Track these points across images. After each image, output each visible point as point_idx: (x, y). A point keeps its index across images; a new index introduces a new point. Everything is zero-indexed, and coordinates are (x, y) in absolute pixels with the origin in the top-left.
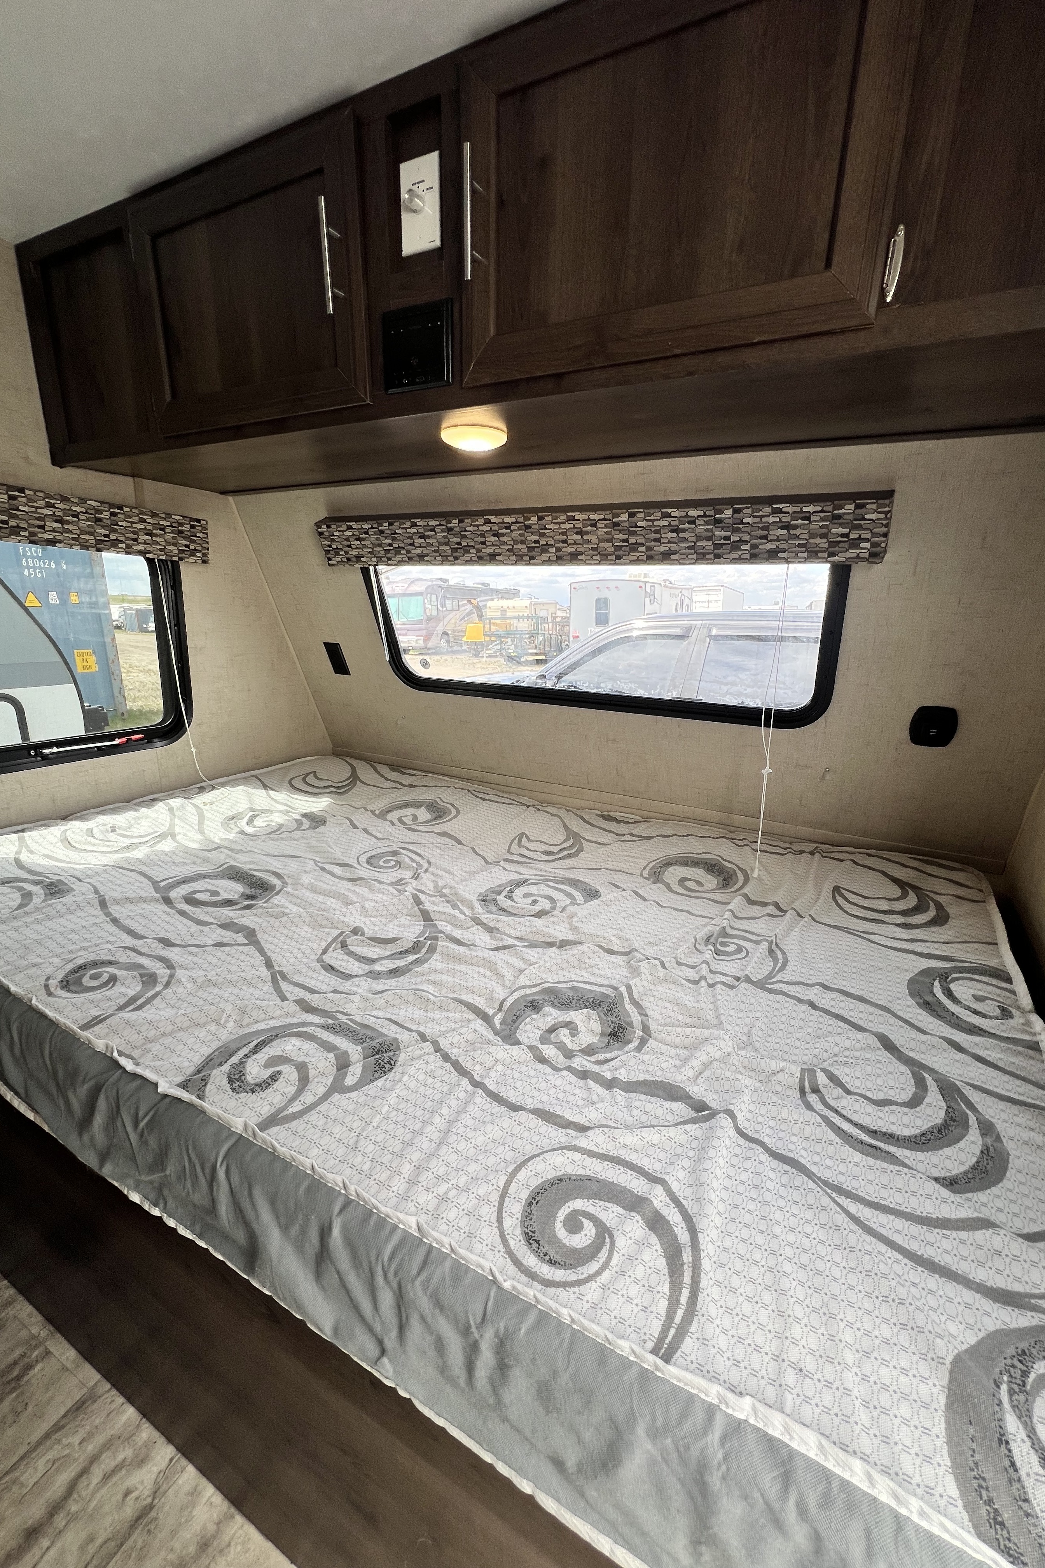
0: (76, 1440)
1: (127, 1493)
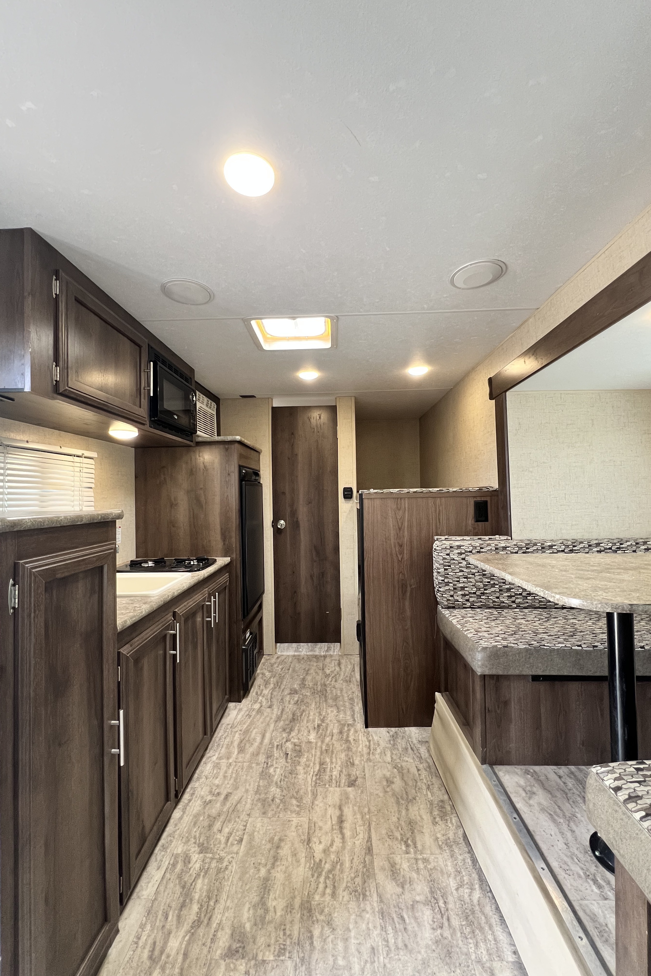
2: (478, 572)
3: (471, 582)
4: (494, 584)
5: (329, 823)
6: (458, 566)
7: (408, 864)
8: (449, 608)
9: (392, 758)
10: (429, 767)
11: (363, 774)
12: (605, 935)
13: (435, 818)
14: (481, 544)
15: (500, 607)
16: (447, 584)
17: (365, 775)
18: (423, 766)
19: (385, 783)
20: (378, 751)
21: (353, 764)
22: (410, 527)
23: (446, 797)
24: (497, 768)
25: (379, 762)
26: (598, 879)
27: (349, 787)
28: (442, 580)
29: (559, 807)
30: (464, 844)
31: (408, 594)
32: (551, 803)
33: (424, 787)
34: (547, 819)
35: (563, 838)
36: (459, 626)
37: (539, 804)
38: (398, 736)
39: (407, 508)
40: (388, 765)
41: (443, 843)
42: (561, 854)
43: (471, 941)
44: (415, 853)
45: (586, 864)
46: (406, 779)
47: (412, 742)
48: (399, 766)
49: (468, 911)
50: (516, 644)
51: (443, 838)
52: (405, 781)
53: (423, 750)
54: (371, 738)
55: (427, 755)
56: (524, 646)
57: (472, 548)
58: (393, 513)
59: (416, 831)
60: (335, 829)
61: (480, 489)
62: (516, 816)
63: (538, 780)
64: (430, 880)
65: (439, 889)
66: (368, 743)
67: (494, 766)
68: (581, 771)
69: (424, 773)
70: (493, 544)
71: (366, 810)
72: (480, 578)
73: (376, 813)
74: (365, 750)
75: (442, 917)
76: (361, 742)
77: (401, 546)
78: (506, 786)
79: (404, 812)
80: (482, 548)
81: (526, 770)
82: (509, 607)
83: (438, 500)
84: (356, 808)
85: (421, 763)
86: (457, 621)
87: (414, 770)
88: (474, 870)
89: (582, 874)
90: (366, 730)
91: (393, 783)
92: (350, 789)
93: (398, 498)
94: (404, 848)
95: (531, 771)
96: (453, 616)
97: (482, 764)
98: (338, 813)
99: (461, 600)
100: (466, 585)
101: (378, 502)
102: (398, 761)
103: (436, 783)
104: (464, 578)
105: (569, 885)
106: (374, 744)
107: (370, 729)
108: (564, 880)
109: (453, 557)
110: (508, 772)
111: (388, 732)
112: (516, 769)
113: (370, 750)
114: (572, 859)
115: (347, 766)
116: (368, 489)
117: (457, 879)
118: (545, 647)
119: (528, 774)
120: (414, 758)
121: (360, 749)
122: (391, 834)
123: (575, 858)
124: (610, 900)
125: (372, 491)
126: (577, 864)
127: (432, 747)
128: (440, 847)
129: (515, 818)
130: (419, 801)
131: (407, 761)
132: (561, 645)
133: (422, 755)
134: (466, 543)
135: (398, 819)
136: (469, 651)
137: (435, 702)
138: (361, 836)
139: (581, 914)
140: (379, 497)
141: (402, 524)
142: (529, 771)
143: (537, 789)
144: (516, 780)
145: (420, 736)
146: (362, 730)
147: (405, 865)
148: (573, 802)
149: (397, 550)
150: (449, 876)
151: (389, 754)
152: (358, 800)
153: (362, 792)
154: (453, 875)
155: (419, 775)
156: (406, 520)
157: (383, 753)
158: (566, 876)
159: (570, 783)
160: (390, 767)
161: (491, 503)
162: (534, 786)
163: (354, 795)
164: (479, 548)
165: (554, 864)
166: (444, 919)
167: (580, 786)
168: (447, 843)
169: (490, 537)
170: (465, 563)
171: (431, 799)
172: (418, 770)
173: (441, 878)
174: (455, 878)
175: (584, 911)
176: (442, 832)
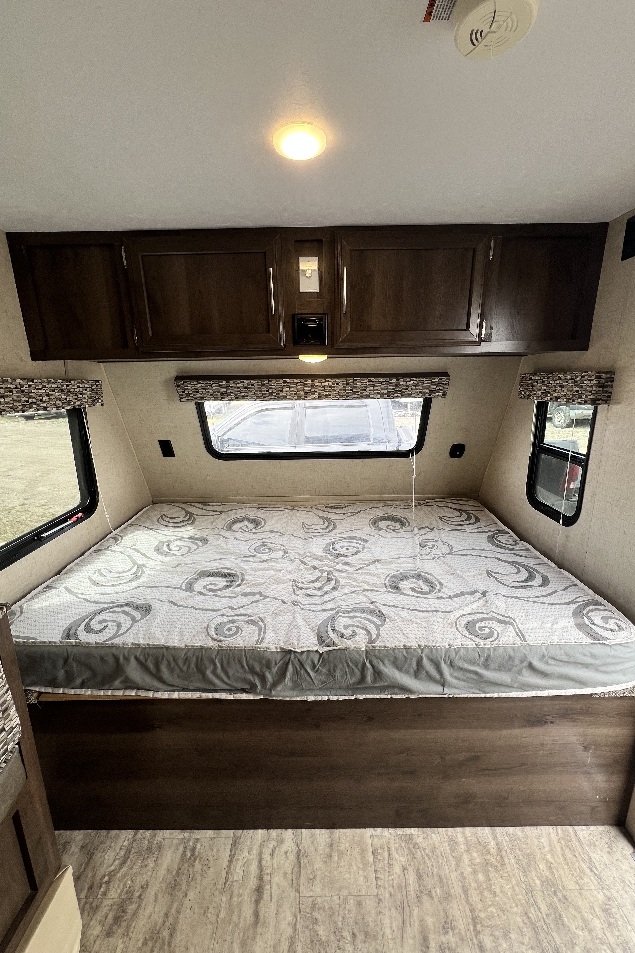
0: (245, 854)
1: (286, 853)
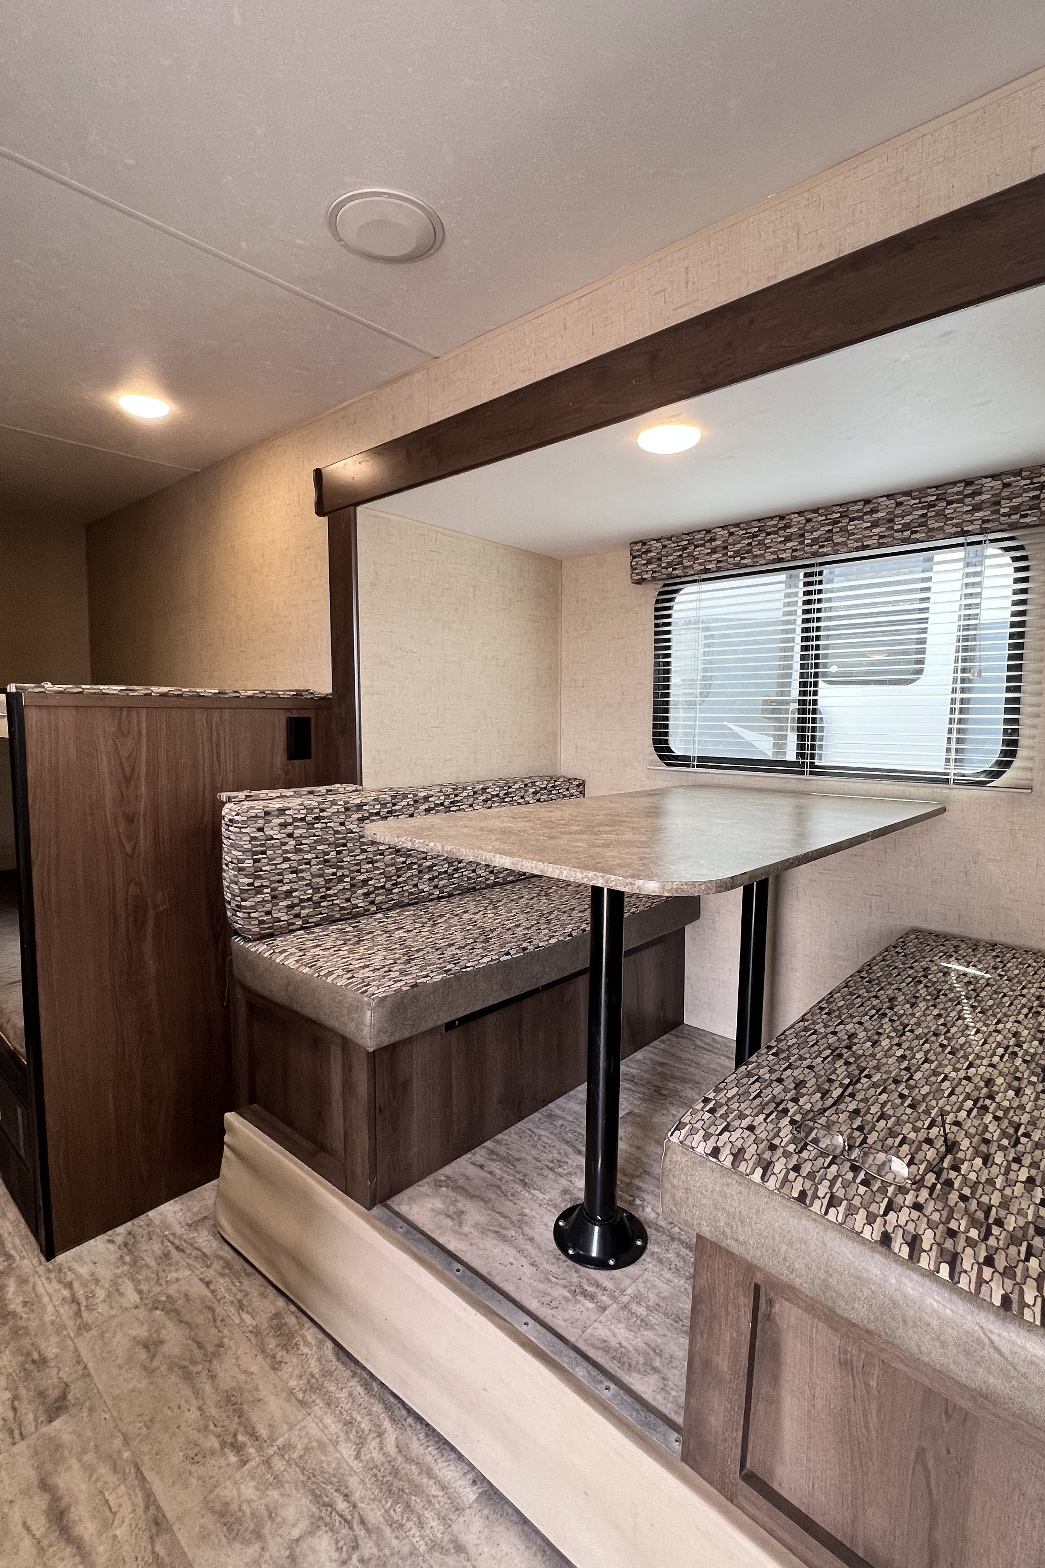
2: (317, 857)
3: (304, 879)
4: (343, 875)
5: (27, 1543)
6: (280, 851)
7: (254, 1484)
8: (261, 938)
9: (140, 1292)
10: (228, 1265)
11: (80, 1368)
12: (625, 1359)
13: (274, 1357)
14: (320, 803)
15: (352, 915)
16: (259, 890)
17: (85, 1368)
18: (216, 1270)
19: (143, 1355)
20: (101, 1294)
21: (42, 1362)
22: (153, 777)
23: (281, 1303)
24: (393, 1202)
25: (112, 1317)
26: (586, 1287)
27: (50, 1421)
28: (249, 885)
29: (500, 1213)
30: (341, 1366)
31: (150, 926)
32: (489, 1215)
33: (232, 1310)
34: (495, 1242)
35: (525, 1257)
36: (306, 970)
37: (476, 1225)
38: (139, 1238)
39: (144, 731)
40: (136, 1312)
41: (304, 1392)
42: (535, 1284)
43: (409, 1525)
44: (260, 1449)
45: (566, 1276)
46: (187, 1317)
47: (174, 1234)
48: (163, 1299)
49: (388, 1478)
50: (427, 976)
51: (301, 1382)
52: (187, 1323)
53: (204, 1240)
54: (70, 1277)
55: (215, 1244)
56: (440, 977)
57: (305, 811)
58: (110, 743)
59: (245, 1407)
60: (50, 1546)
61: (299, 693)
62: (459, 1266)
63: (458, 1189)
64: (305, 1478)
65: (328, 1482)
66: (66, 1293)
67: (389, 1202)
68: (499, 1143)
69: (222, 1284)
70: (341, 799)
71: (118, 1442)
72: (319, 869)
73: (144, 1431)
74: (66, 1312)
75: (351, 1528)
76: (46, 1299)
77: (130, 820)
78: (420, 1225)
79: (208, 1388)
80: (322, 810)
81: (436, 1181)
82: (366, 913)
83: (216, 714)
84: (89, 1457)
85: (209, 1267)
86: (297, 961)
87: (198, 1289)
88: (372, 1401)
89: (568, 1294)
90: (50, 1265)
91: (162, 1342)
92: (56, 1424)
93: (121, 708)
94: (233, 1459)
95: (443, 1178)
96: (281, 953)
97: (369, 1209)
98: (41, 1502)
99: (285, 918)
100: (295, 886)
101: (67, 717)
102: (157, 1289)
103: (253, 1286)
104: (292, 873)
105: (562, 1323)
106: (84, 1285)
107: (60, 1258)
108: (555, 1320)
109: (271, 833)
110: (411, 1199)
111: (112, 1242)
112: (421, 1189)
113: (79, 1304)
114: (549, 1280)
115: (28, 1374)
116: (38, 681)
117: (351, 1437)
118: (468, 969)
119: (441, 1186)
120: (189, 1265)
121: (49, 1317)
122: (197, 1450)
123: (551, 1277)
124: (609, 1306)
125: (48, 686)
126: (557, 1284)
127: (224, 1223)
128: (302, 1403)
129: (458, 1270)
130: (232, 1343)
131: (178, 1280)
132: (486, 960)
133: (205, 1250)
134: (295, 803)
135: (200, 1408)
136: (350, 1012)
137: (223, 1132)
138: (126, 1510)
139: (592, 1353)
140: (71, 703)
141: (133, 771)
142: (440, 1181)
143: (464, 1204)
144: (430, 1206)
145: (188, 1214)
146: (41, 1269)
147: (249, 1491)
148: (513, 1195)
149: (121, 830)
150: (336, 1443)
151: (128, 1288)
152: (89, 1433)
153: (91, 1410)
154: (342, 1437)
155: (213, 1292)
156: (144, 759)
157: (115, 1290)
158: (553, 1312)
159: (496, 1168)
160: (142, 1314)
161: (317, 724)
162: (456, 1201)
163: (71, 1433)
164: (318, 811)
165: (533, 1305)
166: (355, 1527)
167: (509, 1165)
168: (313, 1387)
169: (329, 787)
170: (294, 843)
171: (255, 1323)
172: (208, 1284)
173: (323, 1458)
174: (348, 1439)
175: (592, 1345)
176: (297, 1372)
